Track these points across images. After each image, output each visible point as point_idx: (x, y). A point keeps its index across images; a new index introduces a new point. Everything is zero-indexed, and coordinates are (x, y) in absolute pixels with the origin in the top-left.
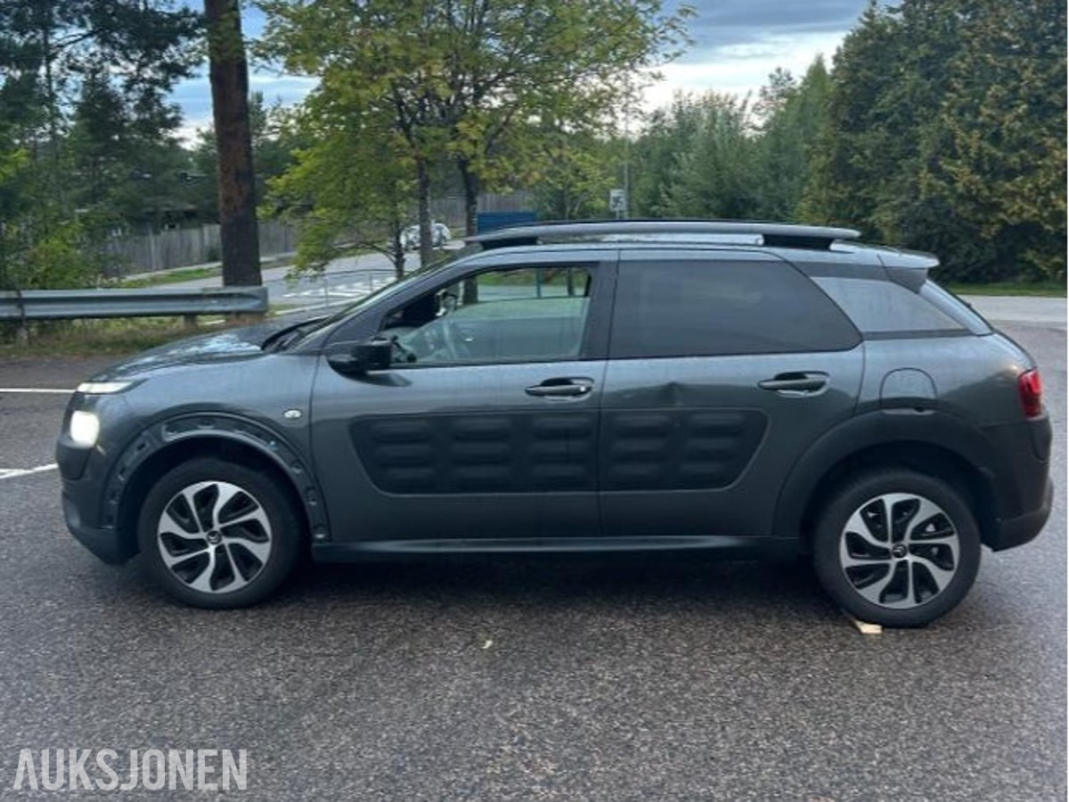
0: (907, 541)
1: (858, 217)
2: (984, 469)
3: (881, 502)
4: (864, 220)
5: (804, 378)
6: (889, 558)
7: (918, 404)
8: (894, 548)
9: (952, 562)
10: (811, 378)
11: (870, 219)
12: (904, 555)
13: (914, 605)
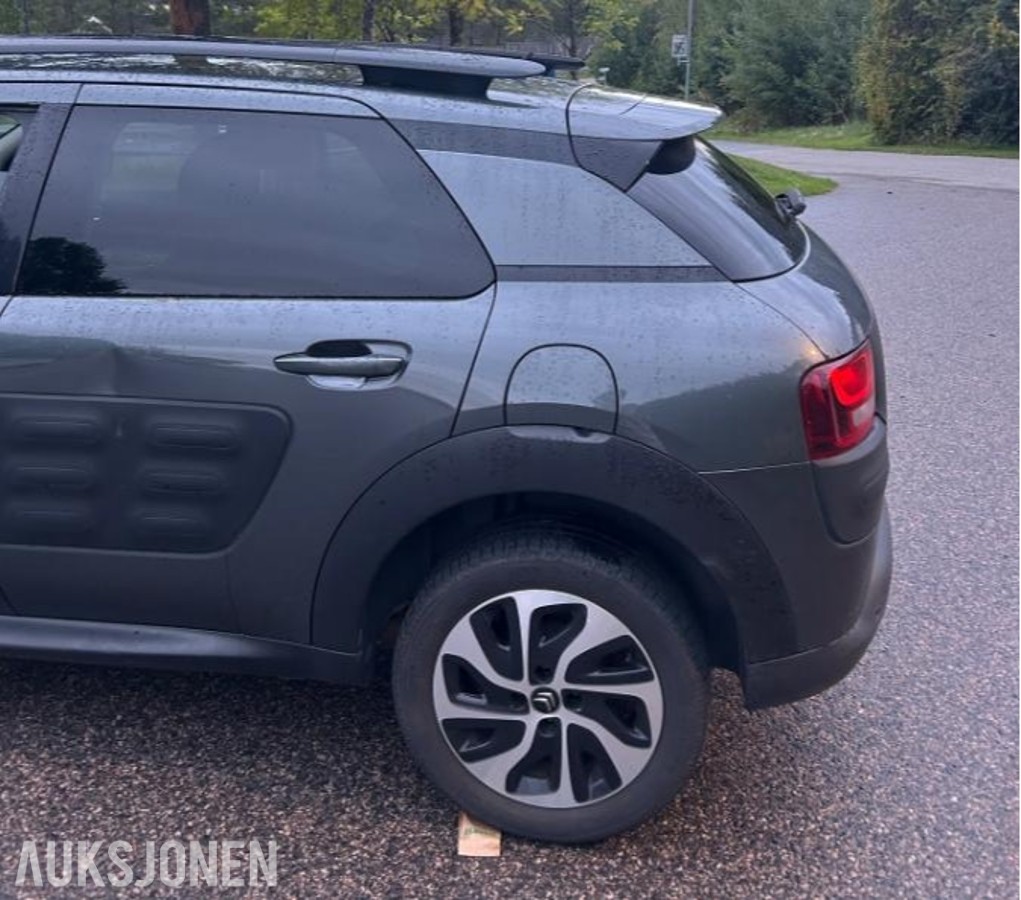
0: (559, 683)
1: (921, 69)
2: (708, 562)
3: (511, 602)
4: (925, 73)
5: (366, 352)
6: (526, 711)
7: (579, 419)
8: (535, 694)
9: (647, 731)
10: (380, 356)
11: (932, 72)
12: (554, 709)
13: (572, 803)
